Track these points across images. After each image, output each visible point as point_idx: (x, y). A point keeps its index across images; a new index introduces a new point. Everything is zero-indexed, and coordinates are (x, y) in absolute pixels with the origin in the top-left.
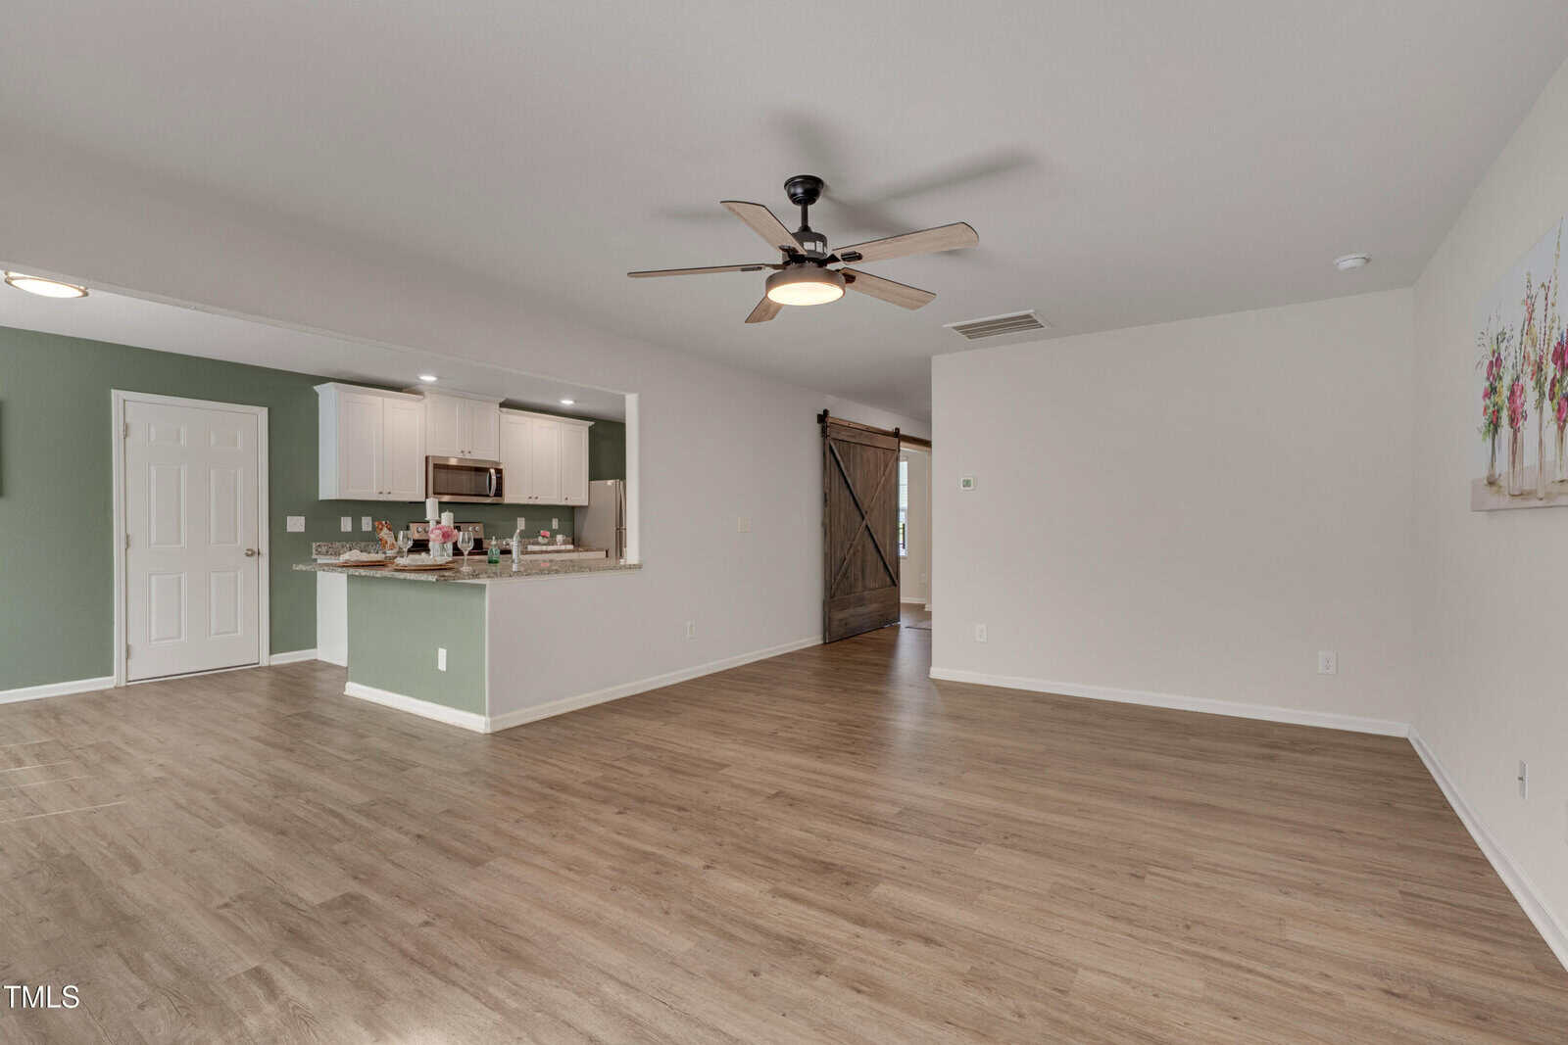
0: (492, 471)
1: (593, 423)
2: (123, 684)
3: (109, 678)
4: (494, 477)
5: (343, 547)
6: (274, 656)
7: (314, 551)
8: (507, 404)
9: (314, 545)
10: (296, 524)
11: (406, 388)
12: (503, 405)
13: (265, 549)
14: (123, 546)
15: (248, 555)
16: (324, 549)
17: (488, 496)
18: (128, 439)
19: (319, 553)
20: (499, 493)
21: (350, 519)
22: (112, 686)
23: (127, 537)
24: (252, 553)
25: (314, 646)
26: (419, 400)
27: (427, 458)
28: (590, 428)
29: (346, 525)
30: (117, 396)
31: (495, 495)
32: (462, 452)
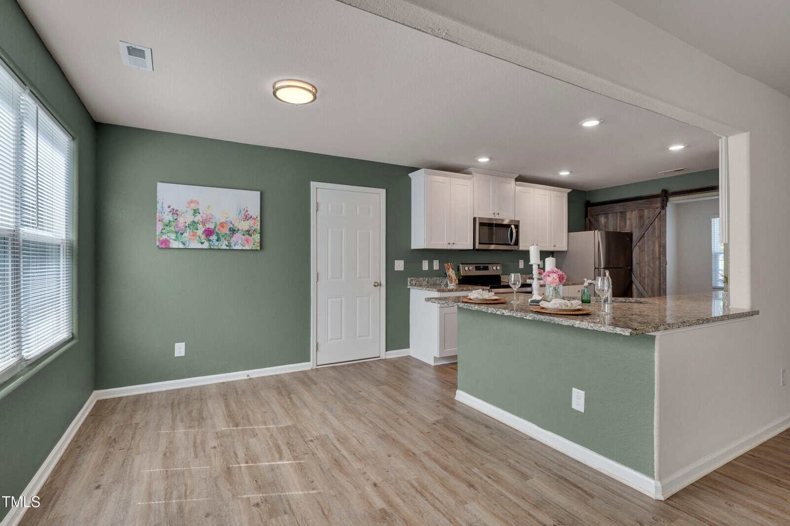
0: (513, 226)
1: (570, 190)
2: (315, 368)
3: (307, 363)
4: (514, 231)
5: (424, 281)
6: (387, 352)
7: (409, 283)
8: (520, 179)
9: (409, 279)
10: (399, 265)
11: (463, 169)
12: (517, 180)
13: (384, 283)
14: (316, 281)
15: (375, 286)
16: (414, 282)
17: (509, 245)
18: (318, 212)
19: (412, 285)
20: (517, 243)
21: (427, 261)
22: (310, 368)
23: (317, 274)
24: (377, 285)
25: (408, 347)
26: (469, 179)
27: (475, 219)
28: (568, 193)
29: (425, 266)
30: (314, 185)
31: (514, 245)
32: (494, 214)
